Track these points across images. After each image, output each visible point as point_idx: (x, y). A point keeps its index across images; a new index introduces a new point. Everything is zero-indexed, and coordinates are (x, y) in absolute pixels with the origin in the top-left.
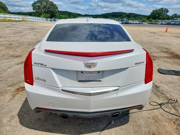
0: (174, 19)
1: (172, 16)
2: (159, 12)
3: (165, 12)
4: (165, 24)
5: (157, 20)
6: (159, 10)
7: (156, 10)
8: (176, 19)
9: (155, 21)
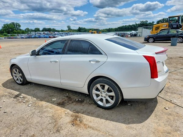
0: (29, 33)
1: (25, 30)
2: (11, 26)
3: (18, 27)
4: (25, 38)
5: (13, 34)
6: (10, 24)
7: (7, 24)
8: (30, 33)
9: (11, 36)
